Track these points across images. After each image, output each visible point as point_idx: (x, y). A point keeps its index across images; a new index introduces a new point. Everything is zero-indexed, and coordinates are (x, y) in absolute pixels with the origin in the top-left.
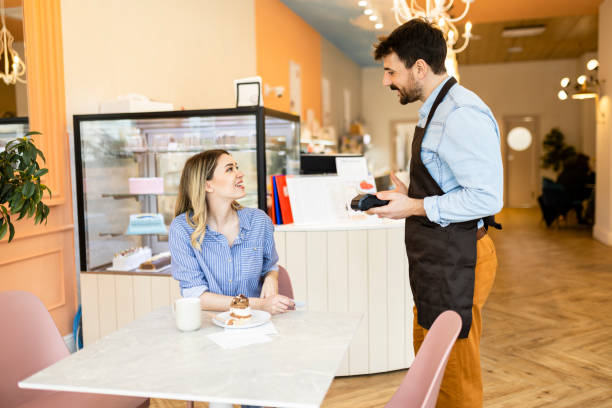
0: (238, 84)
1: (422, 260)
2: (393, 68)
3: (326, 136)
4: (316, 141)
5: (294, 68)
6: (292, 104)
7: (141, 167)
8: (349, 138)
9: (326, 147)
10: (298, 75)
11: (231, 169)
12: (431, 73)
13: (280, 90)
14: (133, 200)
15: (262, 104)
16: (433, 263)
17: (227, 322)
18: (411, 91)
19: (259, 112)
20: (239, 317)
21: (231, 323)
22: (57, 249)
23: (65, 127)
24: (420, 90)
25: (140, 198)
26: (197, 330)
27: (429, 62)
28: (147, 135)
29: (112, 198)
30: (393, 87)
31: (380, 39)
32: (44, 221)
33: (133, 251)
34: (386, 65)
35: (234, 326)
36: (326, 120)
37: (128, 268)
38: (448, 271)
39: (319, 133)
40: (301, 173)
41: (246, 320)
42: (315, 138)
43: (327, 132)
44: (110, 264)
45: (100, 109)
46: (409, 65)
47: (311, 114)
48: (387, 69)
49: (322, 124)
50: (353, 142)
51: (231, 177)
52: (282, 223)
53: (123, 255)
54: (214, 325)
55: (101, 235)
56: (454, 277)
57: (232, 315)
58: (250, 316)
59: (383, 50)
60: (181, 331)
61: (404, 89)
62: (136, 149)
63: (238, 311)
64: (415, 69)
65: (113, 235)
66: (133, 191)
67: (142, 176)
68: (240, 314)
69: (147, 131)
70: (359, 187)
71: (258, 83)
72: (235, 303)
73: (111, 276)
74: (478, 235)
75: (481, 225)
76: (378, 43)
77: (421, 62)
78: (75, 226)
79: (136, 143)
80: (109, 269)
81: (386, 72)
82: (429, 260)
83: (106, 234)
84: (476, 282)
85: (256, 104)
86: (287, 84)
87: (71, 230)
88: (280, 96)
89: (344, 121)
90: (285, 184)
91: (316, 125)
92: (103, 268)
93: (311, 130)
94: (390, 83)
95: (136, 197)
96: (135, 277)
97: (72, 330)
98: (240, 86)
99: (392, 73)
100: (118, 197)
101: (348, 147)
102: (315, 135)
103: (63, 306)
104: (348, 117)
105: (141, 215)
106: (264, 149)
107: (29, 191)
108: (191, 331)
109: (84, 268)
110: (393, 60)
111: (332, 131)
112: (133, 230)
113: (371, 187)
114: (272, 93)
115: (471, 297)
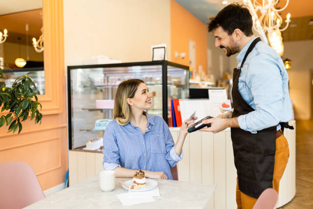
0: (153, 48)
1: (242, 150)
2: (220, 36)
3: (209, 80)
4: (203, 82)
5: (192, 44)
6: (190, 62)
7: (104, 94)
8: (222, 81)
9: (209, 85)
10: (194, 47)
11: (145, 92)
12: (245, 36)
13: (183, 55)
14: (99, 112)
15: (166, 59)
16: (248, 152)
17: (130, 187)
18: (232, 48)
19: (164, 64)
20: (138, 184)
21: (132, 188)
22: (57, 137)
23: (64, 73)
24: (238, 47)
25: (104, 111)
26: (113, 190)
27: (242, 30)
28: (108, 77)
29: (87, 111)
30: (222, 47)
31: (211, 19)
32: (40, 122)
33: (97, 139)
34: (216, 35)
35: (134, 190)
36: (209, 71)
37: (93, 149)
38: (258, 157)
39: (205, 78)
40: (189, 98)
41: (143, 186)
42: (202, 80)
43: (209, 77)
44: (85, 146)
45: (83, 62)
46: (230, 33)
47: (200, 68)
48: (217, 37)
49: (207, 74)
50: (224, 83)
51: (144, 97)
52: (176, 126)
53: (92, 141)
54: (122, 188)
55: (81, 130)
56: (261, 162)
57: (135, 182)
58: (145, 183)
59: (213, 26)
60: (103, 191)
61: (228, 47)
62: (100, 84)
63: (138, 181)
64: (234, 35)
65: (88, 131)
66: (98, 107)
67: (104, 99)
68: (139, 182)
69: (108, 75)
70: (221, 107)
71: (164, 48)
72: (136, 175)
73: (85, 153)
74: (277, 135)
75: (279, 128)
76: (209, 21)
77: (238, 31)
78: (67, 125)
79: (100, 81)
80: (84, 149)
81: (217, 39)
82: (246, 150)
83: (83, 130)
84: (275, 165)
85: (163, 59)
86: (187, 52)
87: (65, 127)
88: (183, 58)
89: (220, 72)
90: (178, 104)
91: (203, 74)
92: (81, 148)
93: (201, 76)
94: (219, 45)
95: (101, 110)
96: (97, 154)
97: (64, 181)
98: (154, 49)
99: (220, 39)
100: (91, 110)
101: (221, 86)
102: (203, 79)
103: (60, 168)
104: (221, 69)
105: (103, 120)
106: (167, 84)
107: (25, 105)
108: (108, 192)
109: (70, 148)
110: (220, 31)
111: (212, 77)
112: (97, 128)
113: (229, 106)
114: (179, 56)
115: (272, 173)
